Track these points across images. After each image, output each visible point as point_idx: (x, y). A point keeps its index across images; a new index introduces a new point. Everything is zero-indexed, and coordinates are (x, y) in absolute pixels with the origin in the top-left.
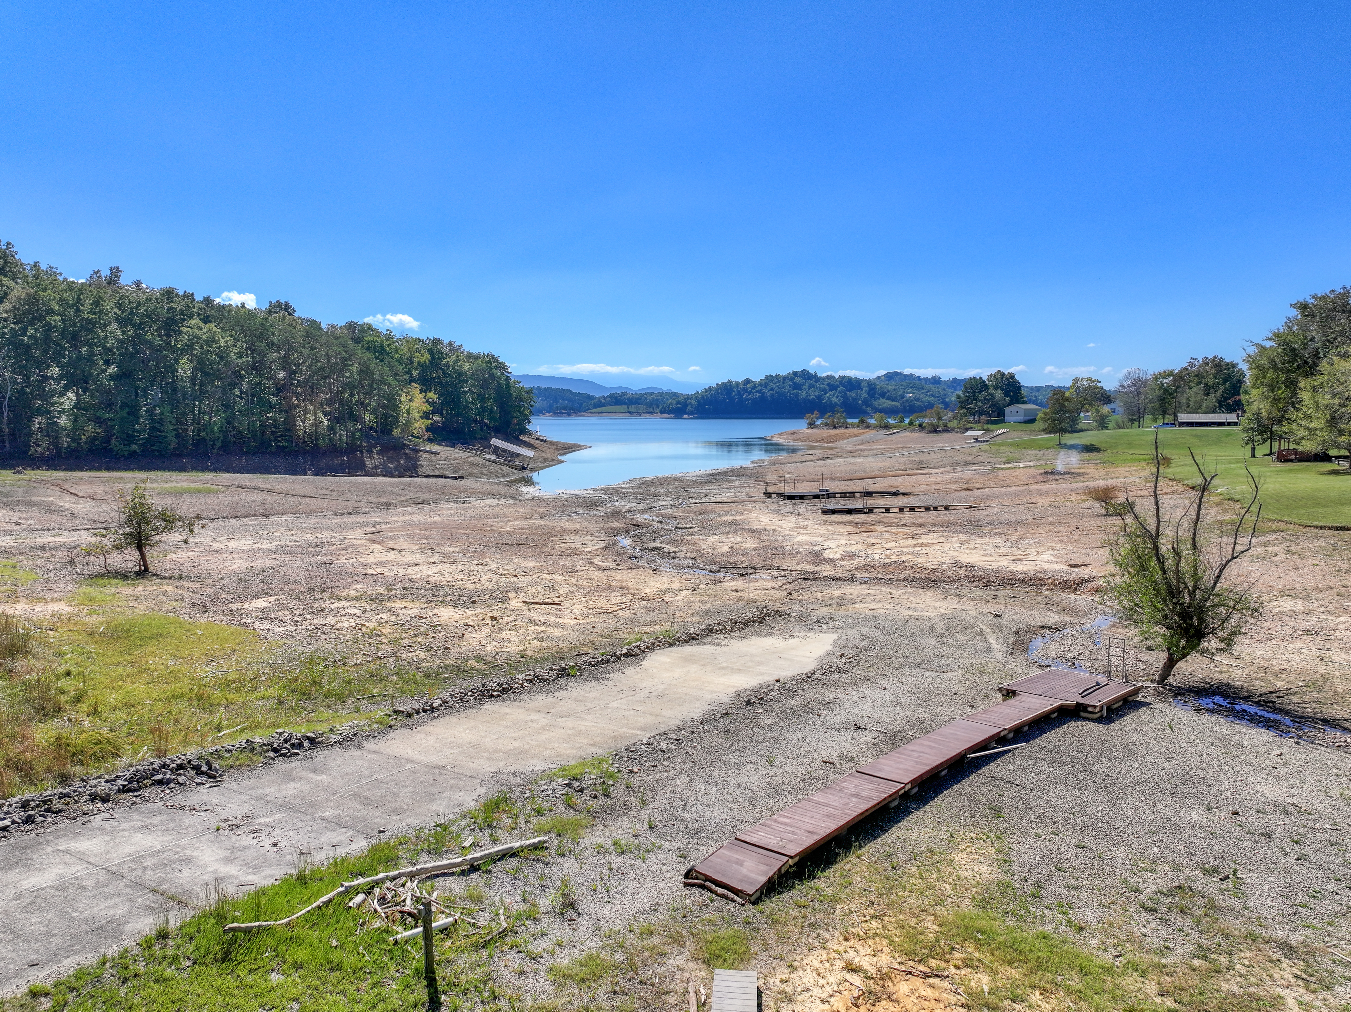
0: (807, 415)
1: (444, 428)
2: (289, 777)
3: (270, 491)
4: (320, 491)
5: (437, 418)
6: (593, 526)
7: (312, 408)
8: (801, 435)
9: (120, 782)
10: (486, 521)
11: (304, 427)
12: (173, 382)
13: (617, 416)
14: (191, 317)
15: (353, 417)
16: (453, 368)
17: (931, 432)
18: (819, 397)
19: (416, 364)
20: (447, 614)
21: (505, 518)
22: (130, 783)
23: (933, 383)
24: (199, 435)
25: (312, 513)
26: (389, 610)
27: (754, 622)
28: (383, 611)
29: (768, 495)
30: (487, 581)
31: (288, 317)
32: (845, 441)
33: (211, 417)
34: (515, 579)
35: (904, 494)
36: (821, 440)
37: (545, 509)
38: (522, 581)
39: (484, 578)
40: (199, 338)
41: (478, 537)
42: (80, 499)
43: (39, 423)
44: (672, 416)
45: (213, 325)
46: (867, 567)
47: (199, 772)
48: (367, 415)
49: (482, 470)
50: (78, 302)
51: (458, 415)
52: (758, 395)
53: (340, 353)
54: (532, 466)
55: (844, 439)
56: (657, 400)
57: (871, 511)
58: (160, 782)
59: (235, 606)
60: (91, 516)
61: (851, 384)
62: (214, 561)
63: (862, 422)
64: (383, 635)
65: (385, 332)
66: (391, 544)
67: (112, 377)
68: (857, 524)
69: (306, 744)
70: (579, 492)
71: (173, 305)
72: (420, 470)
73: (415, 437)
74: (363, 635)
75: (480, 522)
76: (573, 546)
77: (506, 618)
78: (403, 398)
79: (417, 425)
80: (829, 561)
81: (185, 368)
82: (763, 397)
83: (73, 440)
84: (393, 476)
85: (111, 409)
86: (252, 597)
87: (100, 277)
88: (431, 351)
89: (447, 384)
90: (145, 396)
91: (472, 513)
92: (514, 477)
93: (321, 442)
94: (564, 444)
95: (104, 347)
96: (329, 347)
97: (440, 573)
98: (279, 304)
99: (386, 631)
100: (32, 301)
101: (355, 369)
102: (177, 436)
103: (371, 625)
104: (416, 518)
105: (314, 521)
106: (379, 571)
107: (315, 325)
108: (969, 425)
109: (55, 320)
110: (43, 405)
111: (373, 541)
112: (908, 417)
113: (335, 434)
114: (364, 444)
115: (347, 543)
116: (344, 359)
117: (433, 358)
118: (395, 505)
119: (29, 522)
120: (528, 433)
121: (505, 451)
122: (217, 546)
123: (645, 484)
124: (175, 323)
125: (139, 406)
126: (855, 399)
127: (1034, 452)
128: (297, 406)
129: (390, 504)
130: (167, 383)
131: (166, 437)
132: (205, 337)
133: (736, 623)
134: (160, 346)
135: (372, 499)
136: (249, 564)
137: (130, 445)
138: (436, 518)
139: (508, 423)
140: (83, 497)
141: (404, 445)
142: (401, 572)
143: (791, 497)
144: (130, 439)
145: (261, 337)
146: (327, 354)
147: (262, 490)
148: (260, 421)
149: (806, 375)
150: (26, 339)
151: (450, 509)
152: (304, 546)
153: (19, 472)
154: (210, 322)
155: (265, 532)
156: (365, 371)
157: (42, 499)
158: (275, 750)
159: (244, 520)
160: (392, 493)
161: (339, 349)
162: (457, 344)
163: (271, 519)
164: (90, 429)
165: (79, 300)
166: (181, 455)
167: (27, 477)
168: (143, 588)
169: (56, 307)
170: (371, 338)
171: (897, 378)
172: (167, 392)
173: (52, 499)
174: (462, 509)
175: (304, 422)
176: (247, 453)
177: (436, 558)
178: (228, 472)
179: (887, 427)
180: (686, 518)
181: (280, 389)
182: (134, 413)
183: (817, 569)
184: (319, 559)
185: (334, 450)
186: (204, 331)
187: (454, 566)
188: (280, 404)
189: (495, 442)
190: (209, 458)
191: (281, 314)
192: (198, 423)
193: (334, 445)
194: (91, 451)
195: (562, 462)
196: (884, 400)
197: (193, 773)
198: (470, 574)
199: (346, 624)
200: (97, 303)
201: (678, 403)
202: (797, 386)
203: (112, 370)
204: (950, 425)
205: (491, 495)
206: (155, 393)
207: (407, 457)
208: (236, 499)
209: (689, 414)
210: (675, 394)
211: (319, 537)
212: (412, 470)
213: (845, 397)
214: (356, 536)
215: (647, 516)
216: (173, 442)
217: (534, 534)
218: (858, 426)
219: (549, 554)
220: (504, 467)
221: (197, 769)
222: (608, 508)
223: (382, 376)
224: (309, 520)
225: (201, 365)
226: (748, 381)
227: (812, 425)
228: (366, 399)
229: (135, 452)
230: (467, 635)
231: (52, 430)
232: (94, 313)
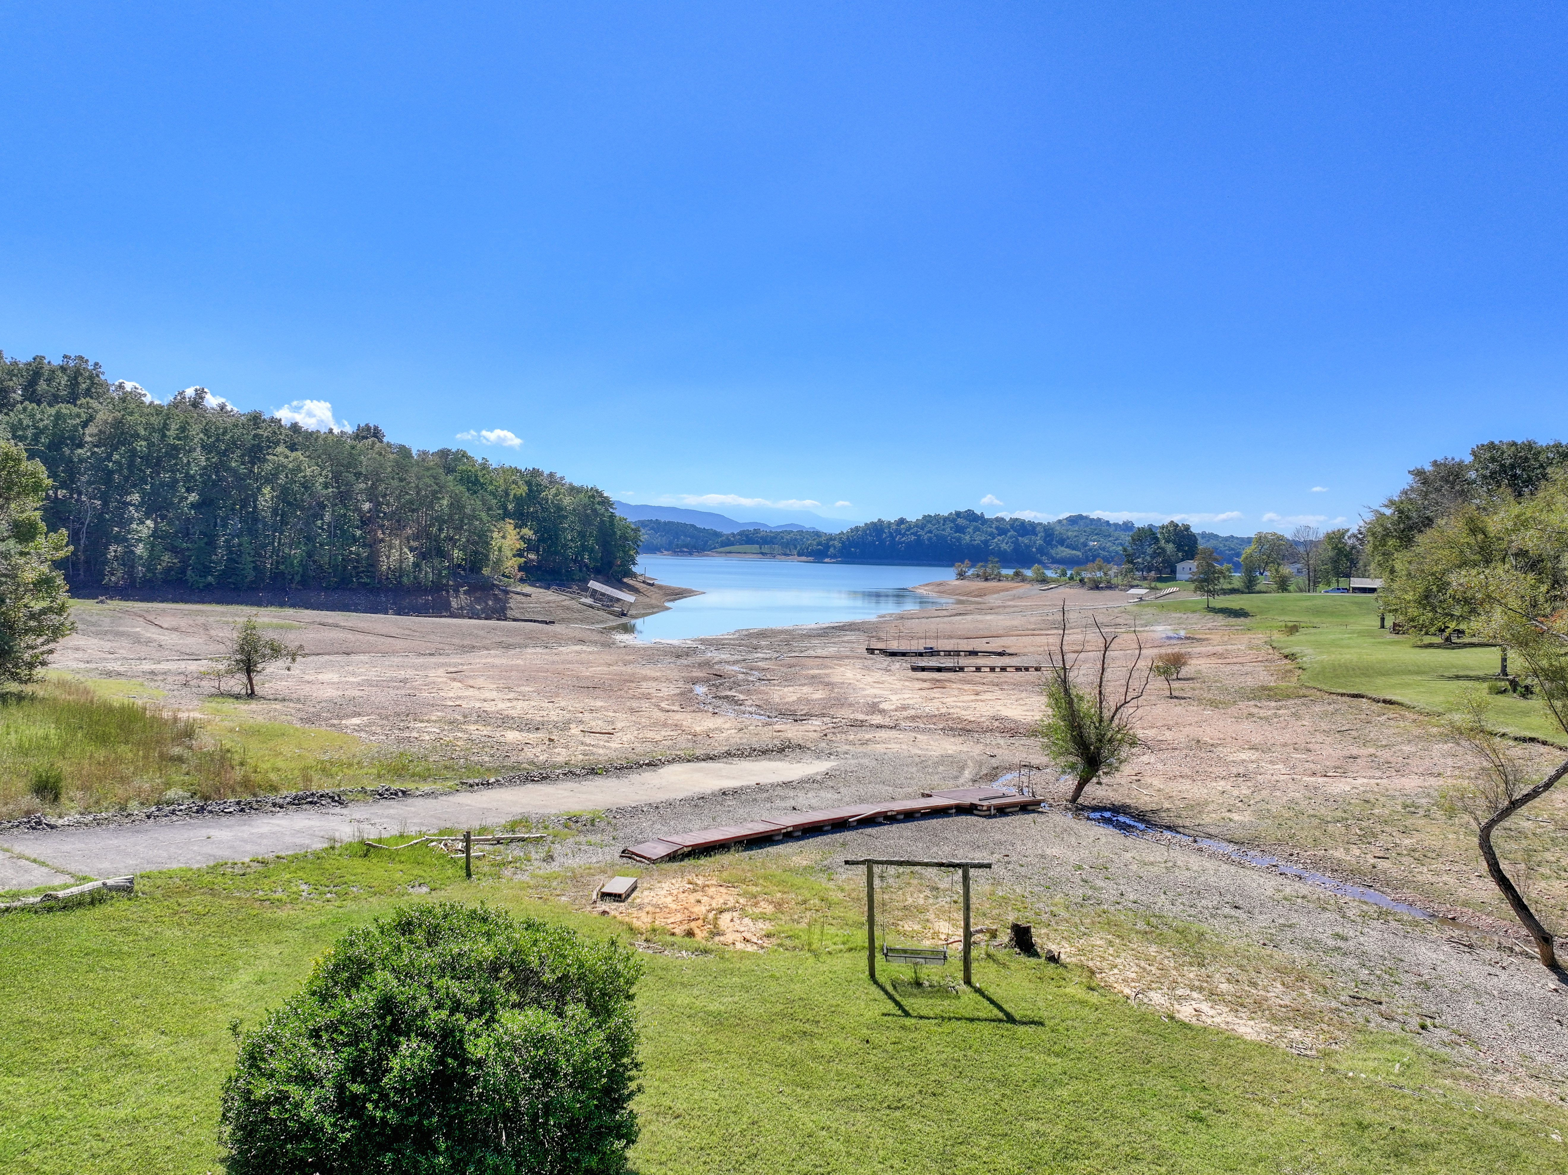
0: (957, 564)
1: (538, 568)
2: (390, 807)
3: (352, 629)
4: (402, 631)
5: (532, 556)
6: (674, 674)
7: (398, 542)
8: (948, 587)
9: (288, 799)
10: (567, 666)
11: (388, 563)
12: (254, 511)
13: (747, 556)
14: (277, 444)
15: (442, 554)
16: (552, 502)
17: (1092, 589)
18: (986, 543)
19: (511, 497)
20: (512, 736)
21: (588, 664)
22: (294, 800)
23: (1125, 530)
24: (277, 568)
25: (394, 653)
26: (465, 731)
27: (772, 751)
28: (458, 731)
29: (871, 651)
30: (554, 715)
31: (378, 445)
32: (995, 596)
33: (291, 548)
34: (581, 715)
35: (1010, 655)
36: (967, 594)
37: (631, 657)
38: (587, 716)
39: (552, 713)
40: (286, 467)
41: (556, 680)
42: (166, 632)
43: (115, 551)
44: (811, 559)
45: (299, 453)
46: (913, 718)
47: (334, 800)
48: (456, 551)
49: (576, 615)
50: (164, 427)
51: (556, 553)
52: (913, 538)
53: (431, 486)
54: (633, 612)
55: (994, 593)
56: (796, 540)
57: (961, 669)
58: (311, 803)
59: (335, 722)
60: (178, 648)
61: (1024, 528)
62: (308, 689)
63: (1017, 574)
64: (457, 745)
65: (480, 461)
66: (471, 682)
67: (193, 506)
68: (938, 681)
69: (400, 794)
70: (675, 642)
71: (260, 432)
72: (509, 613)
73: (507, 577)
74: (441, 745)
75: (561, 667)
76: (647, 691)
77: (562, 741)
78: (495, 535)
79: (510, 563)
80: (882, 712)
81: (267, 496)
82: (919, 541)
83: (148, 570)
84: (479, 618)
85: (189, 539)
86: (348, 716)
87: (184, 398)
88: (529, 483)
89: (545, 520)
90: (225, 526)
91: (556, 658)
92: (611, 624)
93: (405, 579)
94: (674, 589)
95: (187, 473)
96: (419, 478)
97: (513, 708)
98: (368, 428)
99: (459, 743)
100: (118, 424)
101: (445, 502)
102: (255, 568)
103: (448, 739)
104: (497, 661)
105: (396, 660)
106: (457, 703)
107: (404, 452)
108: (1136, 582)
109: (141, 446)
110: (120, 532)
111: (454, 680)
112: (1071, 569)
113: (420, 571)
114: (451, 583)
115: (429, 680)
116: (434, 493)
117: (530, 490)
118: (479, 648)
119: (121, 651)
120: (633, 575)
121: (603, 594)
122: (307, 677)
123: (750, 636)
124: (261, 449)
125: (217, 535)
126: (1028, 547)
127: (1178, 615)
128: (382, 540)
129: (474, 647)
130: (248, 513)
131: (244, 569)
132: (290, 466)
133: (755, 750)
134: (244, 474)
135: (456, 641)
136: (340, 693)
137: (205, 577)
138: (519, 662)
139: (610, 564)
140: (167, 629)
141: (494, 585)
142: (478, 705)
143: (893, 654)
144: (206, 570)
145: (348, 466)
146: (417, 486)
147: (344, 628)
148: (342, 555)
149: (971, 516)
150: (111, 464)
151: (535, 653)
152: (388, 681)
153: (102, 602)
154: (297, 450)
155: (351, 668)
156: (456, 505)
157: (129, 629)
158: (380, 795)
159: (327, 657)
160: (477, 636)
161: (429, 481)
162: (558, 475)
163: (353, 657)
164: (167, 558)
165: (165, 424)
166: (257, 589)
167: (111, 607)
168: (254, 705)
169: (142, 432)
170: (464, 468)
171: (1081, 523)
172: (248, 523)
173: (138, 629)
174: (546, 654)
175: (388, 557)
176: (326, 589)
177: (512, 695)
178: (307, 608)
179: (1044, 580)
180: (774, 670)
181: (365, 522)
182: (211, 543)
183: (868, 718)
184: (403, 692)
185: (418, 588)
186: (290, 459)
187: (527, 703)
188: (365, 538)
189: (593, 584)
190: (287, 593)
191: (370, 440)
192: (278, 556)
193: (420, 583)
194: (165, 581)
195: (668, 609)
196: (1063, 549)
197: (329, 801)
198: (541, 709)
199: (427, 738)
200: (183, 429)
201: (819, 544)
202: (960, 529)
203: (193, 497)
204: (1114, 581)
205: (582, 641)
206: (235, 523)
207: (496, 598)
208: (318, 636)
209: (831, 557)
210: (817, 534)
211: (402, 674)
212: (500, 613)
213: (1016, 543)
214: (438, 675)
215: (736, 668)
216: (251, 575)
217: (611, 679)
218: (1013, 579)
219: (621, 697)
220: (601, 613)
221: (332, 798)
222: (699, 659)
223: (474, 510)
224: (392, 659)
225: (285, 495)
226: (902, 521)
227: (961, 576)
228: (455, 534)
229: (210, 584)
230: (526, 749)
231: (128, 559)
232: (179, 439)
